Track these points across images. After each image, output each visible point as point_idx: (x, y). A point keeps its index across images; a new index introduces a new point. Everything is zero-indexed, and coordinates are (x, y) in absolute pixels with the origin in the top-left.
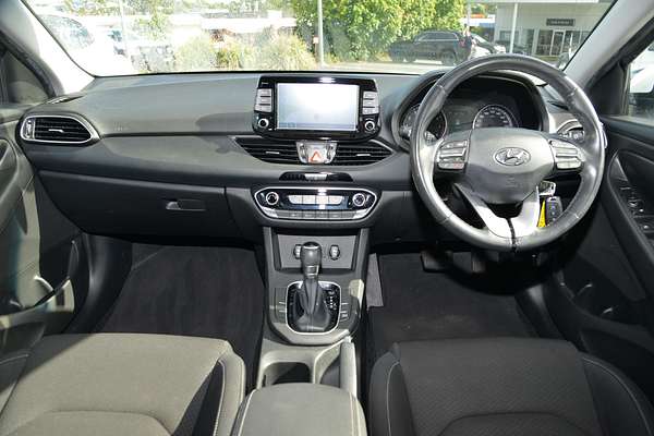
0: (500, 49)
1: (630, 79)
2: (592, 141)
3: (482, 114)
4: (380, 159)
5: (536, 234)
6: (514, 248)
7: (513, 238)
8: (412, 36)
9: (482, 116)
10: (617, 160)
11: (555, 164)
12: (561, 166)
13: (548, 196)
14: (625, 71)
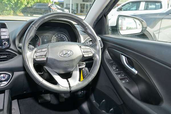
0: (66, 11)
1: (108, 21)
2: (96, 45)
3: (55, 36)
4: (12, 58)
5: (79, 84)
6: (70, 91)
7: (70, 87)
8: (31, 5)
9: (55, 37)
10: (107, 52)
11: (83, 55)
12: (85, 56)
13: (83, 68)
14: (106, 18)
